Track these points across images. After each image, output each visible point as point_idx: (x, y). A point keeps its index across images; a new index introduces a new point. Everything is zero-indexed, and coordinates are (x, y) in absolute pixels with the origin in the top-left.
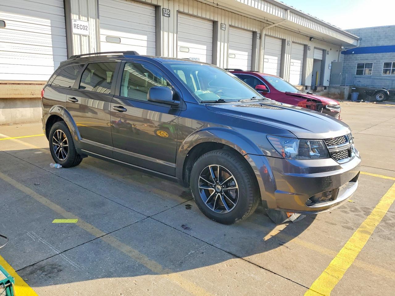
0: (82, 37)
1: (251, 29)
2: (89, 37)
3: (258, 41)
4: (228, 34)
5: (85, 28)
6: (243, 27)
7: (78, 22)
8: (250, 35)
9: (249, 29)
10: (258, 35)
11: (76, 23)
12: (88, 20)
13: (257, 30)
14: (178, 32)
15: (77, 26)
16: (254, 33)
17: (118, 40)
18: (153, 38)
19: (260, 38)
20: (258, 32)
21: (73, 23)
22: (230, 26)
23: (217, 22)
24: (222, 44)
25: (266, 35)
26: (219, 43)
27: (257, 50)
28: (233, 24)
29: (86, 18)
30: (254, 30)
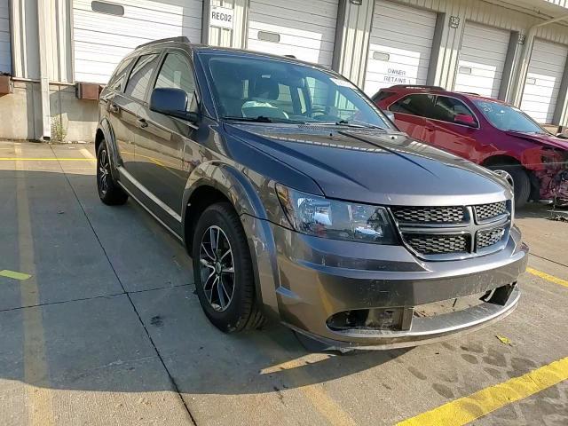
0: (222, 31)
1: (508, 28)
2: (232, 31)
3: (518, 48)
4: (462, 34)
5: (227, 18)
6: (491, 23)
7: (219, 10)
8: (505, 38)
9: (503, 26)
10: (520, 38)
11: (216, 11)
12: (233, 8)
13: (519, 30)
14: (373, 29)
15: (217, 16)
16: (514, 34)
17: (276, 38)
18: (330, 37)
19: (524, 42)
20: (522, 32)
21: (212, 10)
22: (467, 20)
23: (444, 14)
24: (449, 51)
25: (536, 38)
26: (442, 50)
27: (514, 64)
28: (474, 19)
29: (231, 6)
30: (514, 29)
